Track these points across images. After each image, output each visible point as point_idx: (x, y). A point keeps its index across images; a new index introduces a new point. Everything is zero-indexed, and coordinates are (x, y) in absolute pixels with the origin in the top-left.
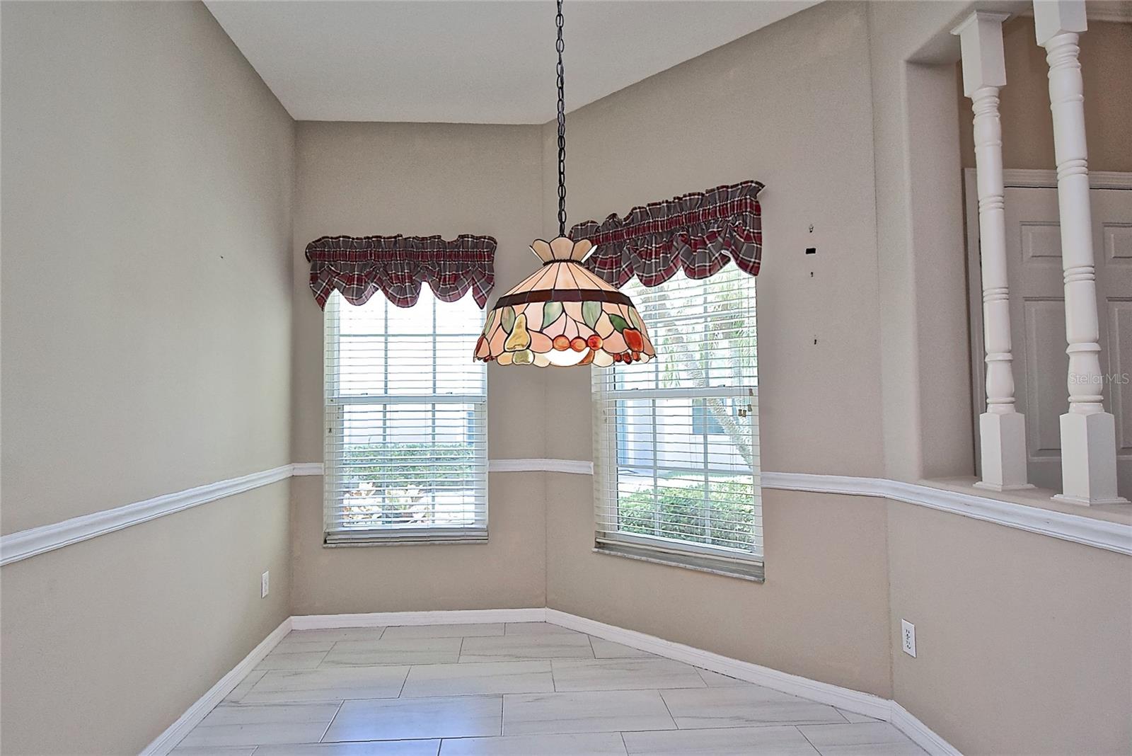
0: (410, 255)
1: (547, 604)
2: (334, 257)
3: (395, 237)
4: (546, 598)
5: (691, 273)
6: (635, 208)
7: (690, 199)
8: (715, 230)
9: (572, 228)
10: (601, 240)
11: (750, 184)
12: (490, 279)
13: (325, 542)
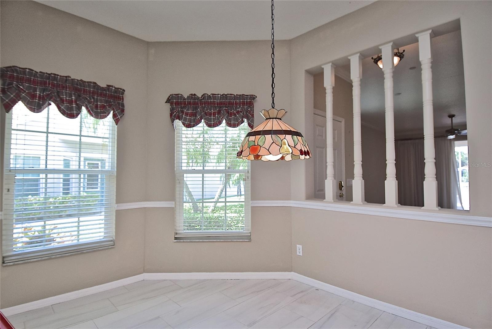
0: (76, 90)
1: (144, 271)
2: (20, 80)
3: (66, 77)
4: (144, 269)
5: (229, 124)
6: (205, 94)
7: (230, 96)
8: (240, 110)
9: (170, 95)
10: (187, 104)
11: (254, 96)
12: (123, 111)
13: (3, 263)
